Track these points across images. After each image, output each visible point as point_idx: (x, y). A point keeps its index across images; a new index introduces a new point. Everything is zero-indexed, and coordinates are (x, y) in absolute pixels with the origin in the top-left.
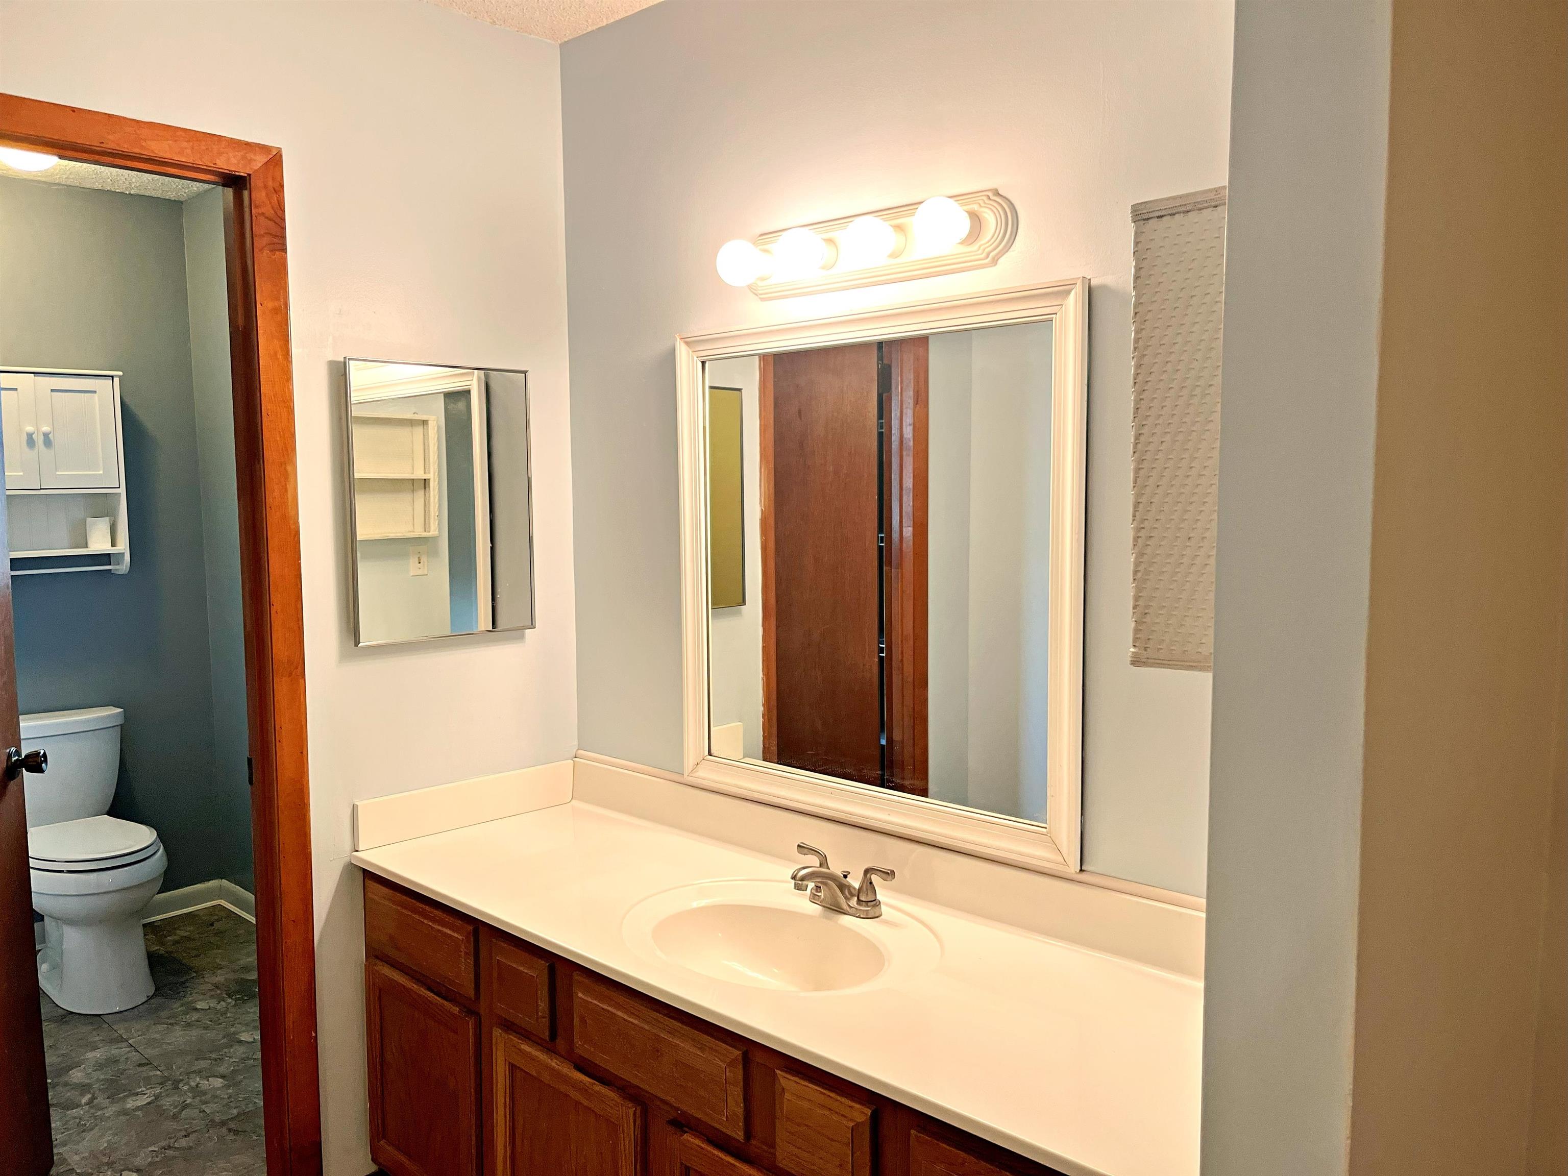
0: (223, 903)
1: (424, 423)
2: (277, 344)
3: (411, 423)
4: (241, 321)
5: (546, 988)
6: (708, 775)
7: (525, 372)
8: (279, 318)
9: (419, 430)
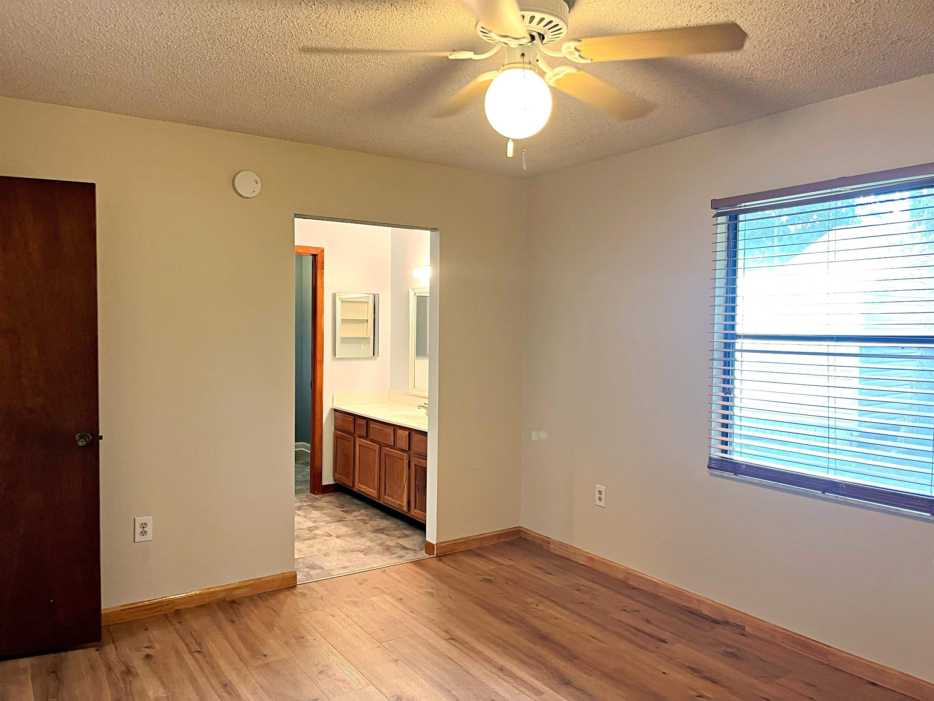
0: (303, 449)
1: (368, 302)
2: (321, 290)
3: (364, 302)
4: (314, 285)
5: (366, 427)
6: (414, 392)
7: (378, 294)
8: (322, 284)
9: (366, 304)
